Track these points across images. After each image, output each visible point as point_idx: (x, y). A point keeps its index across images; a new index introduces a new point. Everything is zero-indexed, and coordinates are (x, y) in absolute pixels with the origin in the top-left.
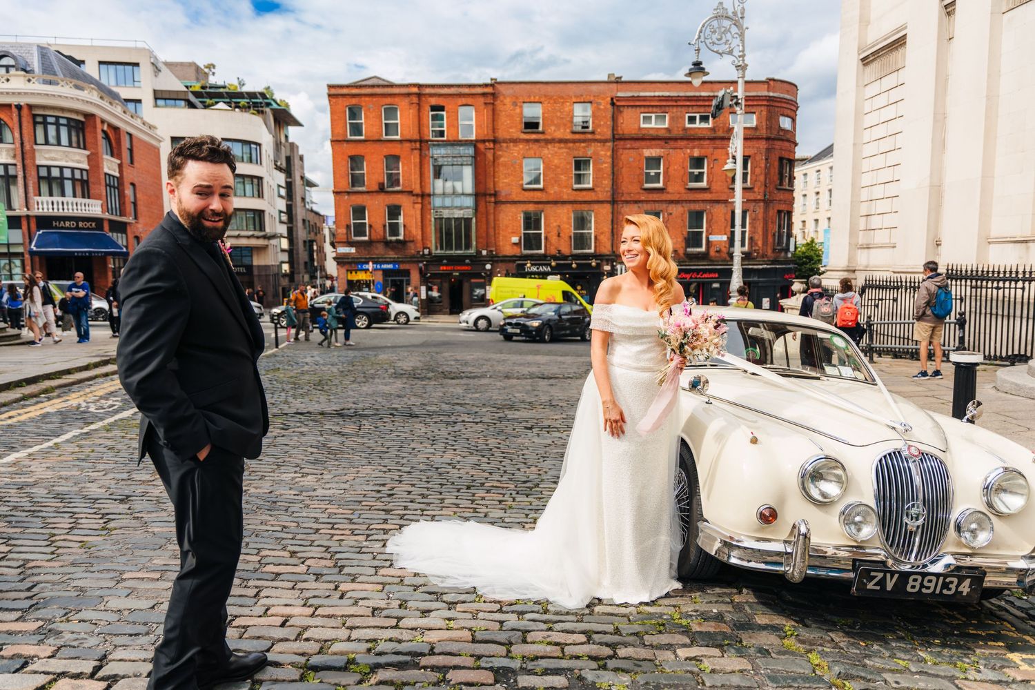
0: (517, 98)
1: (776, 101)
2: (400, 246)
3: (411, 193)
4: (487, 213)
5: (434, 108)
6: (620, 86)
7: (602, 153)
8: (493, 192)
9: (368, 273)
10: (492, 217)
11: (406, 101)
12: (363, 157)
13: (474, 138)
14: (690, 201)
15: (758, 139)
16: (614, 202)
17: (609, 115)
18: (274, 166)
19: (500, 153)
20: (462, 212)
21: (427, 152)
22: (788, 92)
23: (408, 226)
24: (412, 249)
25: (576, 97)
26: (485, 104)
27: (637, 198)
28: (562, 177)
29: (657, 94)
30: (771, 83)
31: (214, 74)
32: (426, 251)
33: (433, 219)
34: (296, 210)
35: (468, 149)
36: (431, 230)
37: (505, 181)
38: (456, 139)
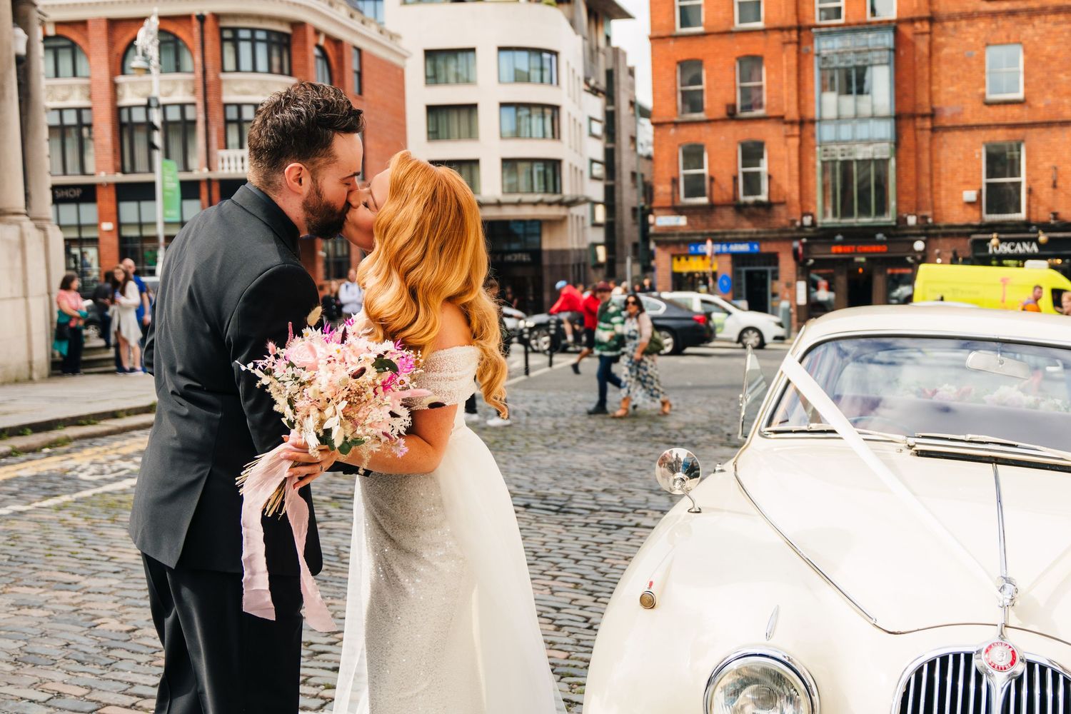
2: (761, 211)
3: (780, 119)
4: (917, 150)
8: (927, 110)
9: (708, 261)
10: (925, 157)
12: (702, 61)
19: (942, 40)
20: (870, 148)
21: (809, 47)
23: (775, 176)
24: (782, 218)
28: (1062, 76)
32: (807, 221)
33: (819, 164)
34: (620, 158)
35: (883, 37)
36: (815, 182)
37: (952, 89)
38: (861, 20)
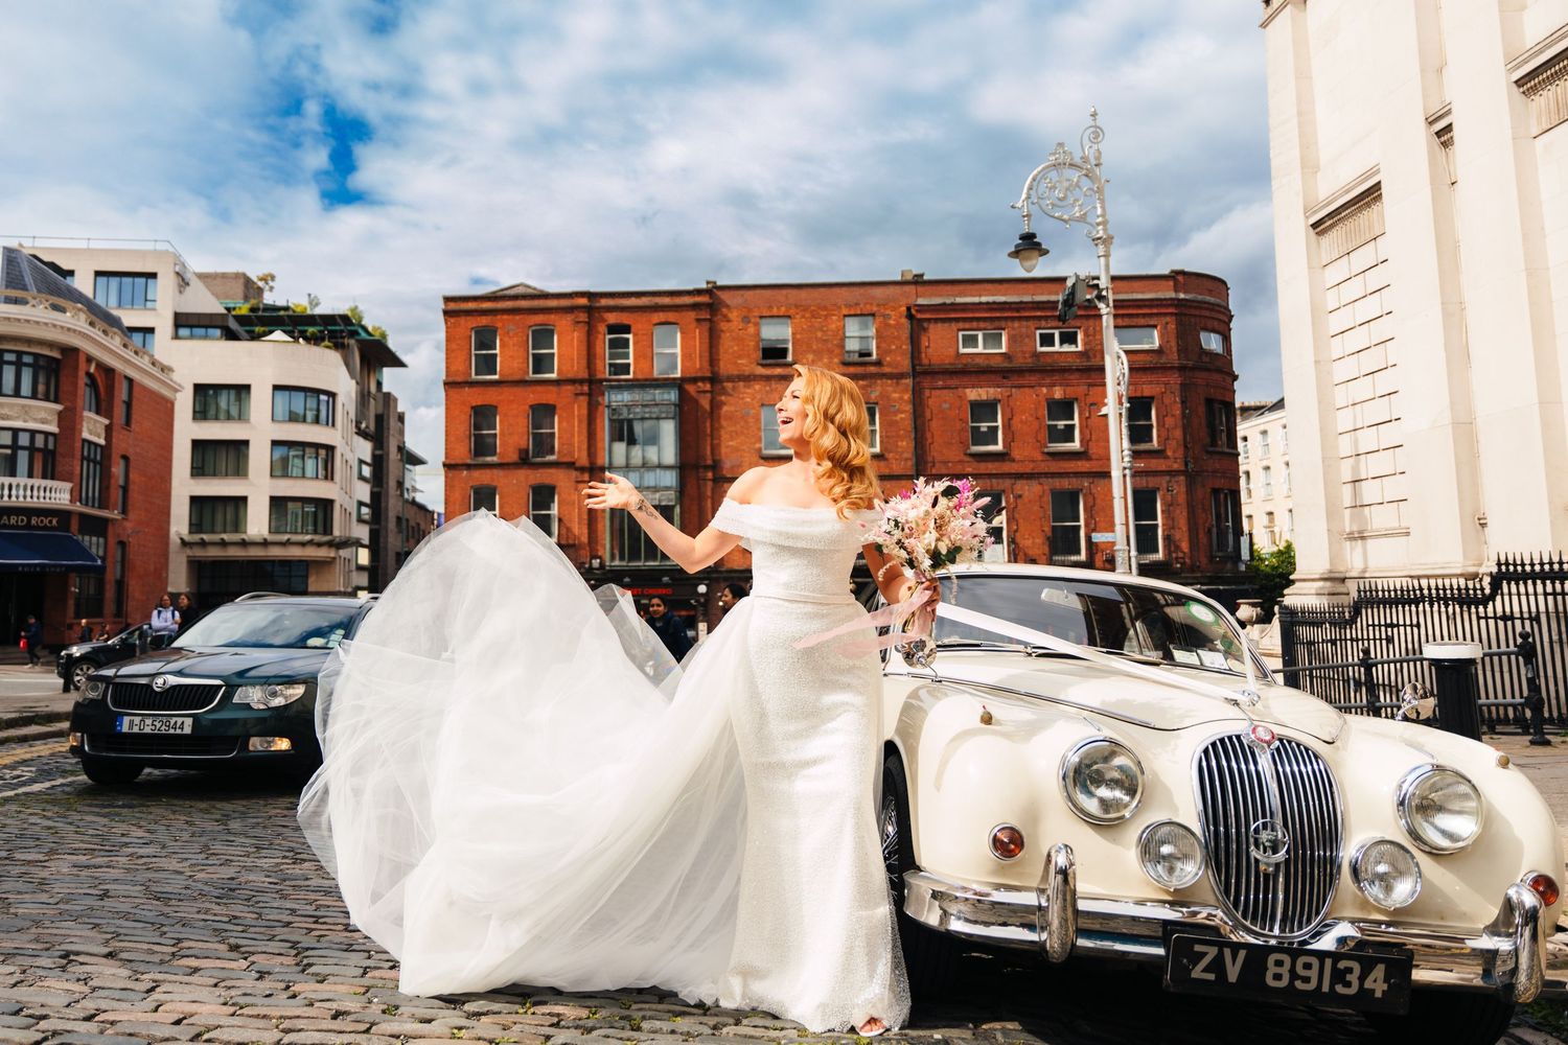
0: (750, 310)
1: (1190, 307)
3: (571, 465)
4: (699, 498)
5: (612, 329)
6: (920, 289)
7: (896, 395)
8: (709, 462)
11: (570, 317)
12: (496, 407)
13: (678, 375)
14: (1053, 475)
15: (1165, 369)
16: (918, 476)
17: (905, 333)
18: (355, 430)
19: (723, 398)
20: (657, 495)
21: (600, 399)
22: (1210, 292)
23: (565, 519)
25: (849, 306)
26: (698, 320)
27: (959, 469)
29: (984, 299)
30: (1180, 278)
31: (271, 289)
32: (596, 563)
34: (387, 502)
35: (669, 393)
36: (604, 526)
37: (731, 443)
38: (648, 377)
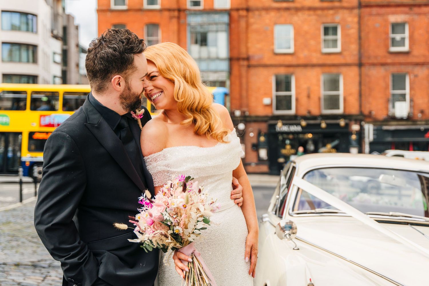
4: (240, 77)
7: (349, 19)
8: (245, 56)
10: (244, 81)
13: (228, 7)
16: (360, 65)
18: (51, 35)
19: (253, 20)
20: (217, 75)
21: (184, 20)
27: (383, 61)
28: (312, 42)
35: (223, 17)
37: (258, 46)
38: (211, 8)
